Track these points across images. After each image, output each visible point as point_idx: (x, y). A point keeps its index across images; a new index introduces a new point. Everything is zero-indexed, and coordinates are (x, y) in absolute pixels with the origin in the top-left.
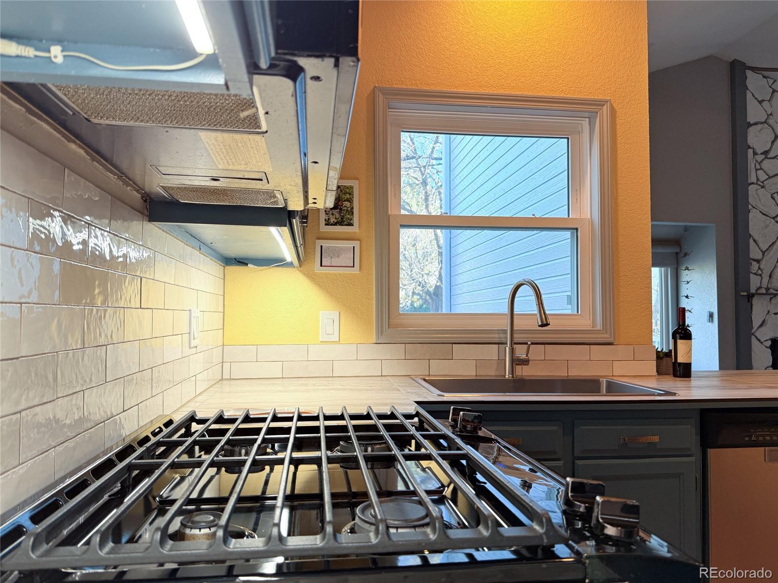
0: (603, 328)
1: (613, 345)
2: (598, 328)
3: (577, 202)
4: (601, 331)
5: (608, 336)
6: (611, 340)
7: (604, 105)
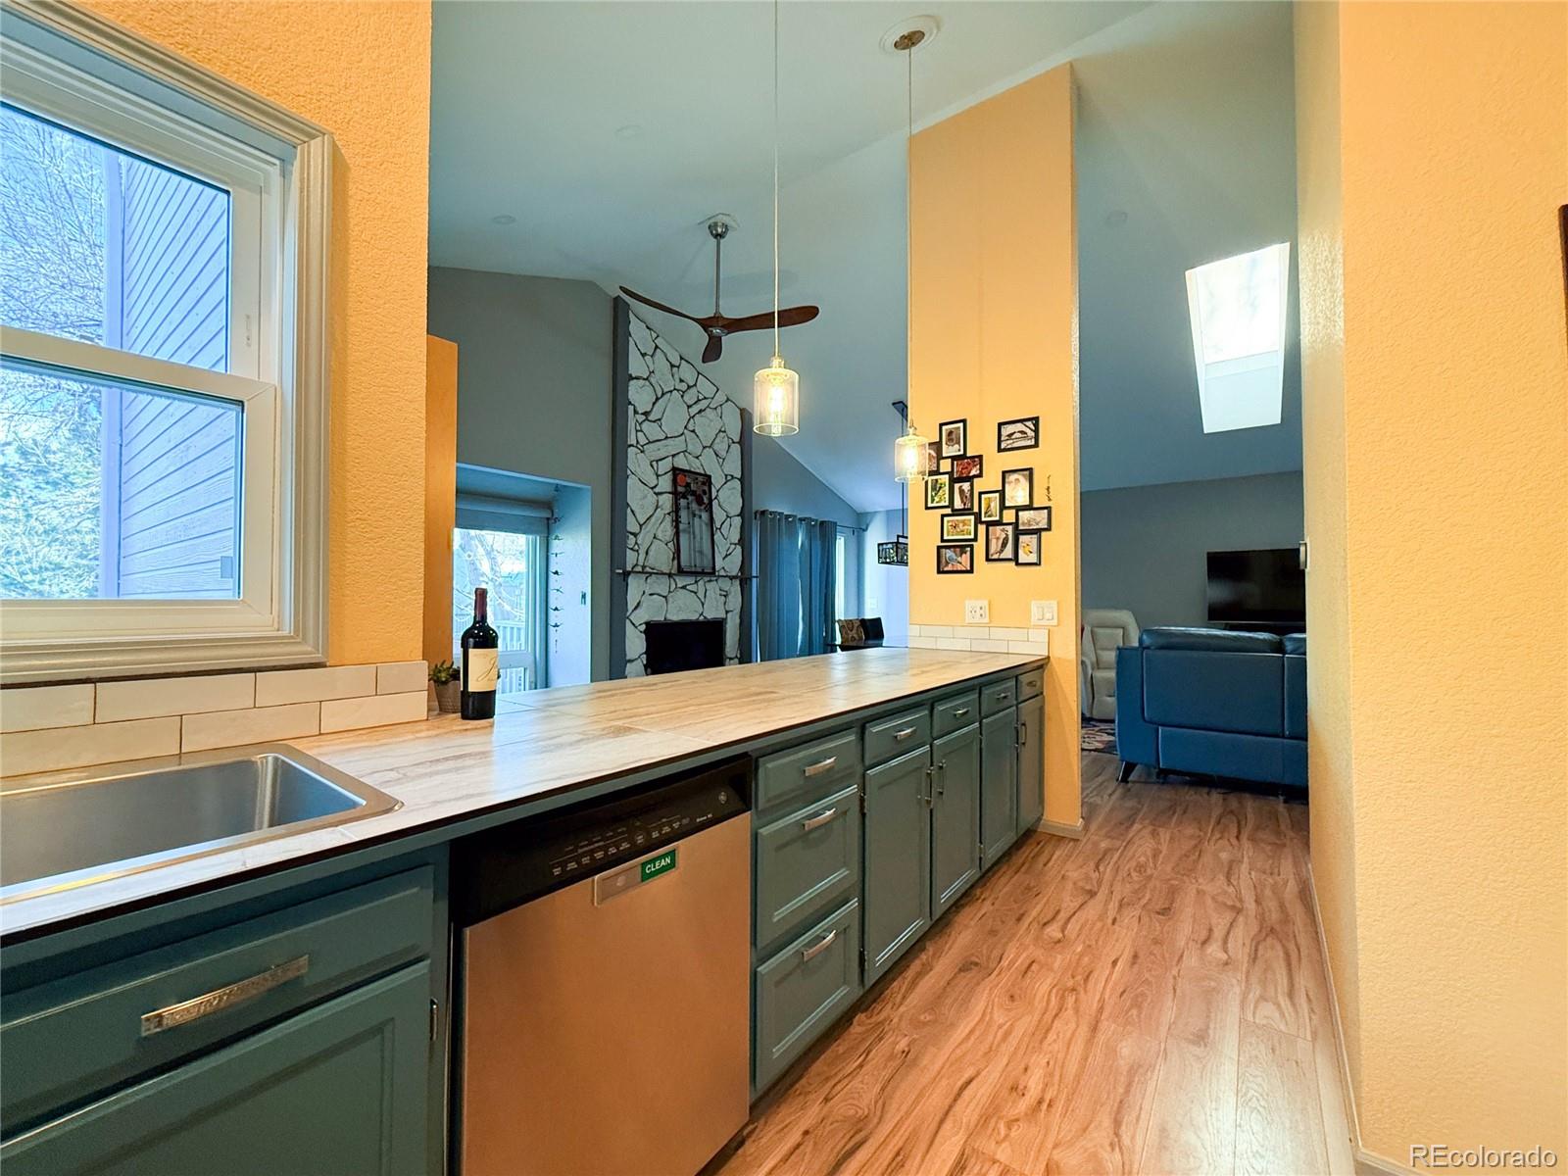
0: (296, 630)
1: (325, 666)
2: (285, 633)
3: (249, 345)
4: (292, 637)
5: (310, 649)
6: (318, 657)
7: (313, 137)
